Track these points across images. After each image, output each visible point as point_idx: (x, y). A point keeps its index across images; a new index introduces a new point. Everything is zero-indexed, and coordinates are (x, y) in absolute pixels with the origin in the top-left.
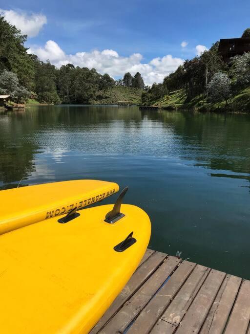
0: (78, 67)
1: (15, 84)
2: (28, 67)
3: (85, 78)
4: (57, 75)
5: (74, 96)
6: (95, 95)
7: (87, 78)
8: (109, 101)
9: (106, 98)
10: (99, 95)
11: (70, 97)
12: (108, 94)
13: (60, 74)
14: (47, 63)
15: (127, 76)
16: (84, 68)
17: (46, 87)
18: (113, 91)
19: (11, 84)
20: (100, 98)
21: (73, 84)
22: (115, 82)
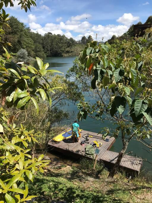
0: (55, 34)
1: (26, 55)
2: (31, 44)
3: (59, 41)
4: (42, 40)
5: (53, 51)
6: (65, 51)
7: (60, 41)
8: (73, 54)
9: (72, 52)
10: (68, 51)
11: (51, 53)
12: (72, 50)
13: (45, 39)
14: (36, 33)
15: (84, 38)
16: (58, 35)
17: (38, 49)
18: (76, 48)
19: (24, 56)
20: (68, 52)
21: (52, 45)
22: (76, 42)
